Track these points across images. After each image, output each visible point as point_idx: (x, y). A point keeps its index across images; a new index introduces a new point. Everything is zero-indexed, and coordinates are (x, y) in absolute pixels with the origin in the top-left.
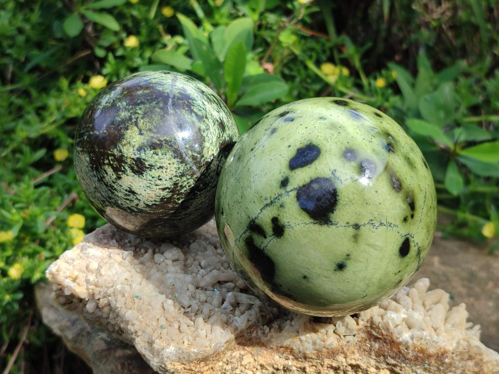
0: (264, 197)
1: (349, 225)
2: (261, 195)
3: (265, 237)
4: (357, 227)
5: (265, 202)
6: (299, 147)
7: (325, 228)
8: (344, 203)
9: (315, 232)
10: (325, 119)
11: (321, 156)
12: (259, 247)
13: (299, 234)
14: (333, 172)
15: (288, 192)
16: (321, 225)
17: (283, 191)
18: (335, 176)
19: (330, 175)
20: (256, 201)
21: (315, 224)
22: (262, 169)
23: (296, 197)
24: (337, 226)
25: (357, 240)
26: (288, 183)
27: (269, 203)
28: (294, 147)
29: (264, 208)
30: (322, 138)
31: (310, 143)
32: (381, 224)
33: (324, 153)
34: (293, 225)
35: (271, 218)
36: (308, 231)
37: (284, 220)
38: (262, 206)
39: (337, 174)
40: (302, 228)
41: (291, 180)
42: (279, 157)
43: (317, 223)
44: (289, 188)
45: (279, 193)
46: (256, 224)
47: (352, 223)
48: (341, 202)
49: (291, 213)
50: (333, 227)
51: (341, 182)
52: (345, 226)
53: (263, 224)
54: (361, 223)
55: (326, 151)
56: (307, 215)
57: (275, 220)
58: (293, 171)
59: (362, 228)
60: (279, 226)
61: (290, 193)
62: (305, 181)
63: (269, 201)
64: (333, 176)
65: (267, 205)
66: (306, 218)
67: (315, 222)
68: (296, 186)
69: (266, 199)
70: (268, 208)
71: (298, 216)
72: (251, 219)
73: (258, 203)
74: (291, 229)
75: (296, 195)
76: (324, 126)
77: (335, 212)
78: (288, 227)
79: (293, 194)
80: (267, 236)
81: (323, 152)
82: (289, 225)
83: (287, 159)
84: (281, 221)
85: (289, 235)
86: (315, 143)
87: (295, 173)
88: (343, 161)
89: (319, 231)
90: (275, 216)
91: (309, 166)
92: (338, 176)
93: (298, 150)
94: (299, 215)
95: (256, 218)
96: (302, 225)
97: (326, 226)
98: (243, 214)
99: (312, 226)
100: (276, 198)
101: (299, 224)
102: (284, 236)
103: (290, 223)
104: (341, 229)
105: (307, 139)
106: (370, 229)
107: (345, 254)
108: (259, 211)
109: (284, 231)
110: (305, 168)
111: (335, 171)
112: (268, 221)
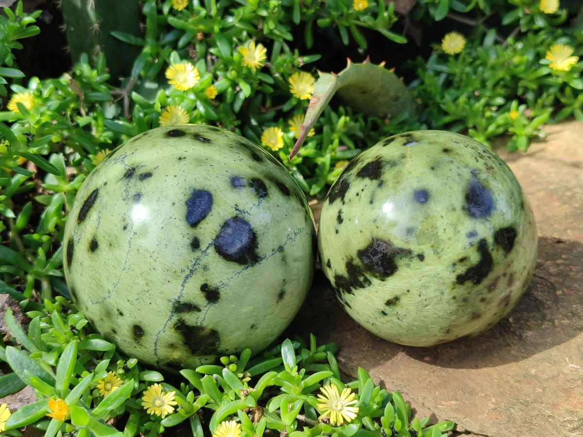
0: (179, 270)
1: (275, 251)
2: (174, 270)
3: (199, 310)
4: (281, 249)
5: (184, 275)
6: (186, 200)
7: (257, 267)
8: (262, 232)
9: (251, 276)
10: (185, 158)
11: (214, 198)
12: (195, 325)
13: (237, 287)
14: (236, 208)
15: (205, 251)
16: (253, 266)
17: (198, 254)
18: (240, 211)
19: (235, 212)
20: (170, 279)
21: (247, 268)
22: (157, 243)
23: (216, 252)
24: (266, 259)
25: (286, 261)
26: (199, 242)
27: (189, 273)
28: (180, 202)
29: (185, 281)
30: (202, 179)
31: (194, 190)
32: (296, 234)
33: (215, 194)
34: (226, 281)
35: (199, 287)
36: (244, 279)
37: (214, 282)
38: (181, 282)
39: (241, 208)
40: (237, 280)
41: (201, 238)
42: (170, 220)
43: (248, 266)
44: (203, 247)
45: (196, 258)
46: (182, 303)
47: (276, 248)
48: (259, 233)
49: (219, 271)
50: (264, 261)
51: (248, 214)
52: (273, 254)
53: (192, 299)
54: (282, 243)
55: (215, 190)
56: (236, 264)
57: (204, 288)
58: (198, 228)
59: (285, 247)
60: (212, 291)
61: (208, 251)
62: (215, 231)
63: (187, 272)
64: (238, 212)
65: (187, 277)
66: (236, 267)
67: (246, 266)
68: (210, 241)
69: (183, 271)
70: (190, 280)
71: (227, 270)
72: (174, 301)
73: (174, 281)
74: (226, 287)
75: (215, 250)
76: (191, 166)
77: (259, 246)
78: (223, 286)
79: (211, 251)
80: (201, 308)
81: (213, 193)
82: (223, 284)
83: (181, 218)
84: (212, 285)
85: (226, 294)
86: (198, 188)
87: (201, 228)
88: (236, 192)
89: (254, 273)
90: (203, 283)
91: (210, 214)
92: (242, 209)
93: (186, 203)
94: (228, 268)
95: (179, 297)
96: (236, 277)
97: (257, 264)
98: (159, 301)
99: (245, 272)
100: (195, 265)
101: (232, 278)
102: (221, 297)
103: (223, 281)
104: (271, 259)
105: (188, 187)
106: (291, 245)
107: (282, 281)
108: (181, 288)
109: (219, 292)
110: (207, 218)
111: (236, 205)
112: (195, 292)
